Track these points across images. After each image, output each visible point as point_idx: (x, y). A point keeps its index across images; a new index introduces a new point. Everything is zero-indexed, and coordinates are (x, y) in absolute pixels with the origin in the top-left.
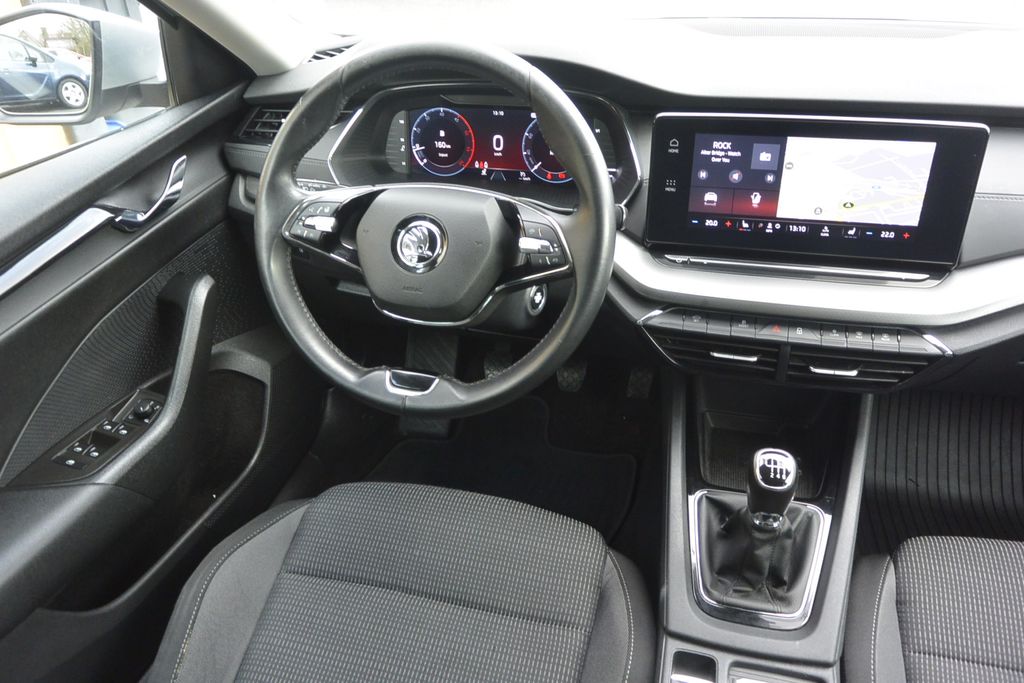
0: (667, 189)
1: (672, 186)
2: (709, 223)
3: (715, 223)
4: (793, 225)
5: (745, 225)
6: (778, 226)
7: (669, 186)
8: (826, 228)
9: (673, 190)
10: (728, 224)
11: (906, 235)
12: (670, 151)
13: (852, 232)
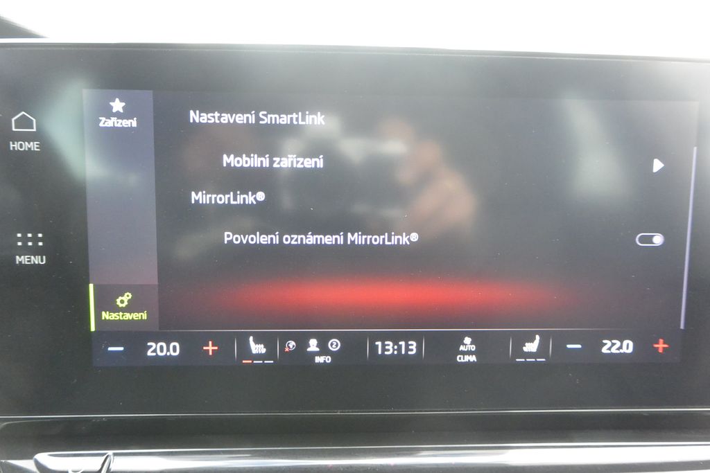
0: (22, 259)
1: (35, 251)
2: (156, 349)
3: (173, 350)
4: (384, 337)
5: (257, 348)
6: (335, 345)
7: (26, 251)
8: (467, 340)
9: (36, 260)
10: (210, 348)
11: (661, 346)
12: (15, 146)
13: (531, 347)
